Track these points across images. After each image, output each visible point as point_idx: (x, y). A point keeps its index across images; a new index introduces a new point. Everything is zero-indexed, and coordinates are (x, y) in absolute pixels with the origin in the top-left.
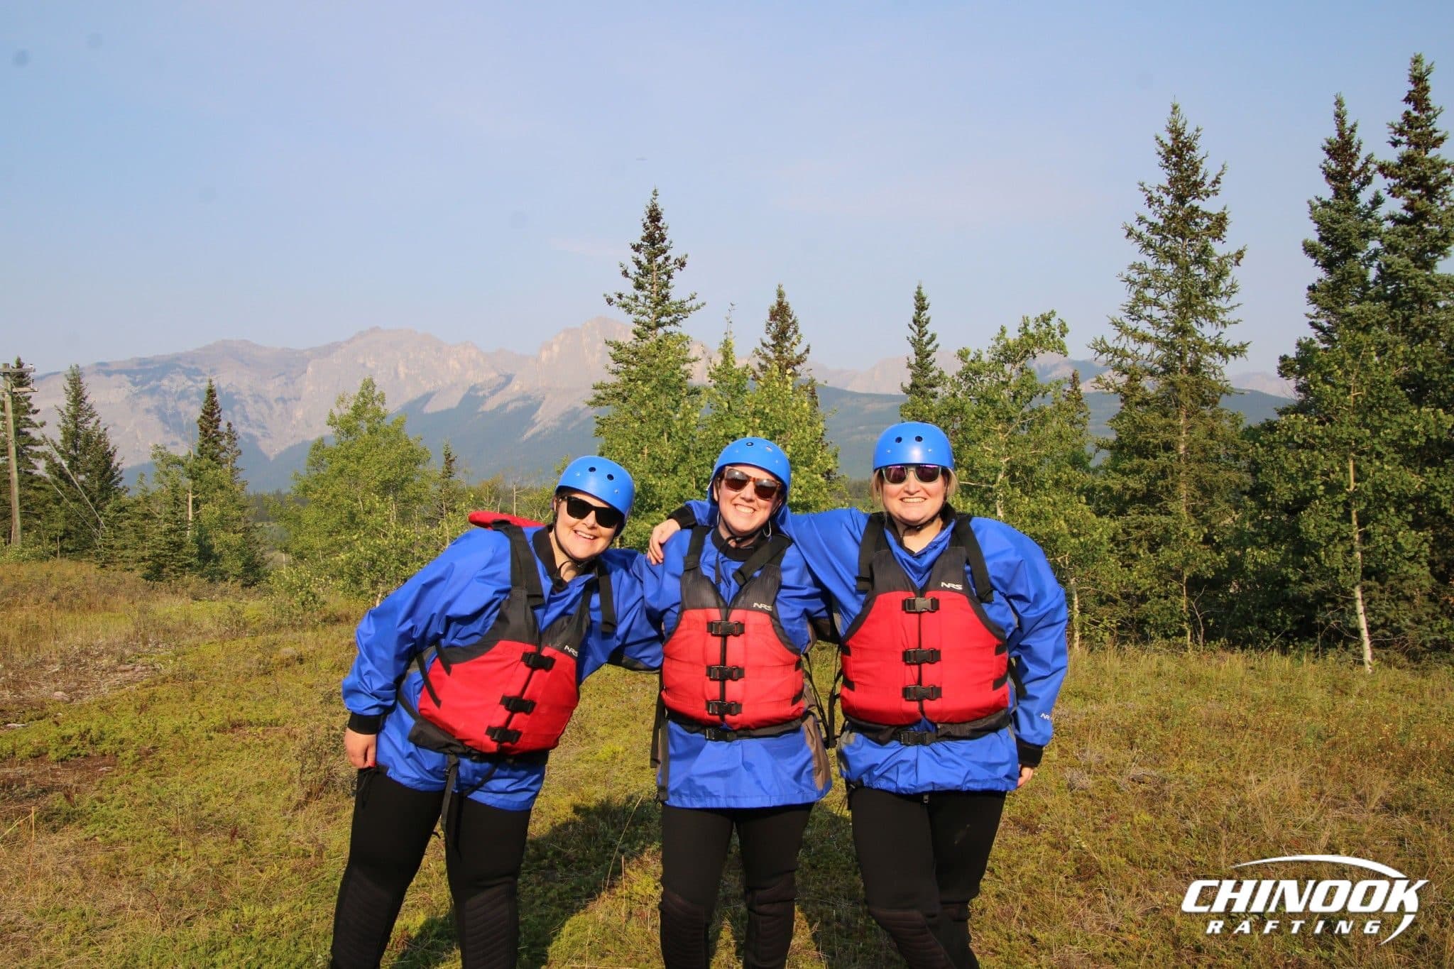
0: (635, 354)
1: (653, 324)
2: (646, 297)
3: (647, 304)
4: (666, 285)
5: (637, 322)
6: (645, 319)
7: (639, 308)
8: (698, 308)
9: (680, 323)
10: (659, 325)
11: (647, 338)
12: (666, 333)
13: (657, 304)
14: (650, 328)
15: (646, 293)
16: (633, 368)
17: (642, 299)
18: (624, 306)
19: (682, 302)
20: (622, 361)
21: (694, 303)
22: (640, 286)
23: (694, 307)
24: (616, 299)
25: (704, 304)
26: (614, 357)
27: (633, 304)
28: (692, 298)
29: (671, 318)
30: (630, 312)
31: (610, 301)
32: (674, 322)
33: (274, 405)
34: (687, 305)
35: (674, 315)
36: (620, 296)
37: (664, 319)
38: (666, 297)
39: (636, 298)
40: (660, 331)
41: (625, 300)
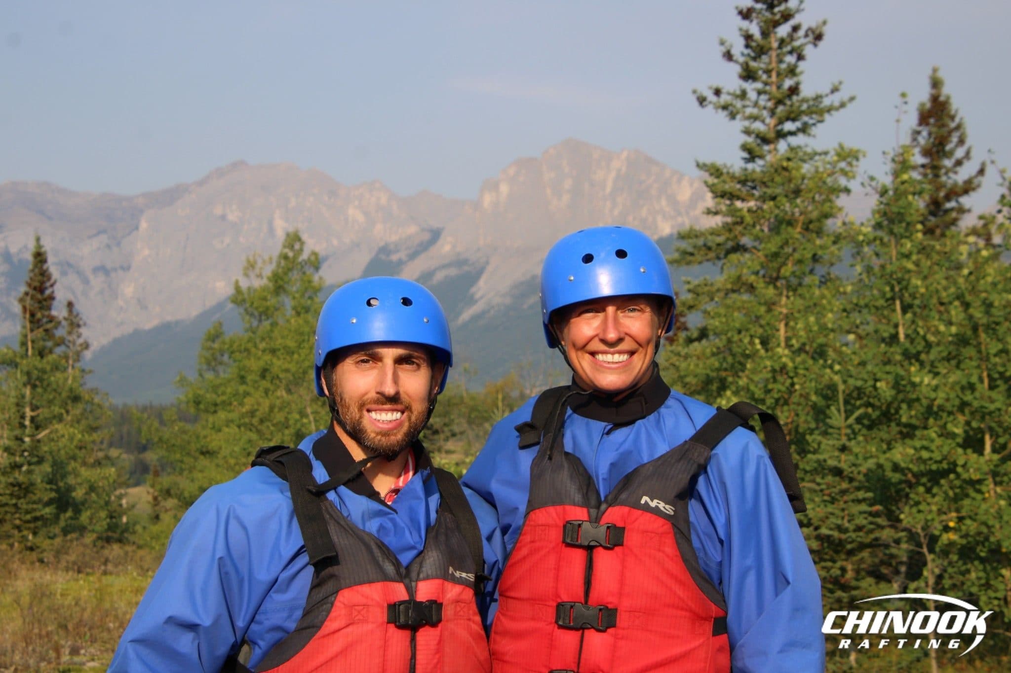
0: (743, 182)
1: (772, 135)
2: (760, 93)
3: (762, 103)
4: (792, 71)
5: (747, 132)
6: (758, 126)
7: (749, 111)
8: (843, 105)
9: (814, 130)
10: (781, 135)
11: (761, 157)
12: (792, 149)
13: (779, 102)
14: (765, 140)
15: (759, 85)
16: (739, 204)
17: (752, 95)
18: (725, 107)
19: (818, 98)
20: (723, 195)
21: (835, 99)
22: (748, 75)
23: (837, 104)
24: (712, 97)
25: (852, 99)
26: (712, 188)
27: (739, 104)
28: (835, 90)
29: (798, 124)
30: (733, 116)
31: (702, 101)
32: (804, 129)
33: (91, 277)
34: (826, 102)
35: (805, 119)
36: (718, 92)
37: (789, 126)
38: (794, 90)
39: (743, 95)
40: (782, 146)
41: (724, 98)
